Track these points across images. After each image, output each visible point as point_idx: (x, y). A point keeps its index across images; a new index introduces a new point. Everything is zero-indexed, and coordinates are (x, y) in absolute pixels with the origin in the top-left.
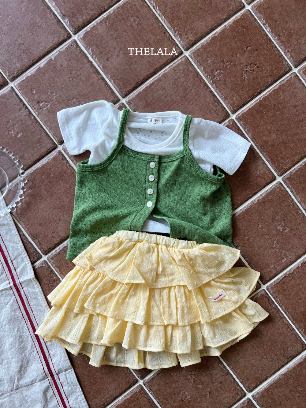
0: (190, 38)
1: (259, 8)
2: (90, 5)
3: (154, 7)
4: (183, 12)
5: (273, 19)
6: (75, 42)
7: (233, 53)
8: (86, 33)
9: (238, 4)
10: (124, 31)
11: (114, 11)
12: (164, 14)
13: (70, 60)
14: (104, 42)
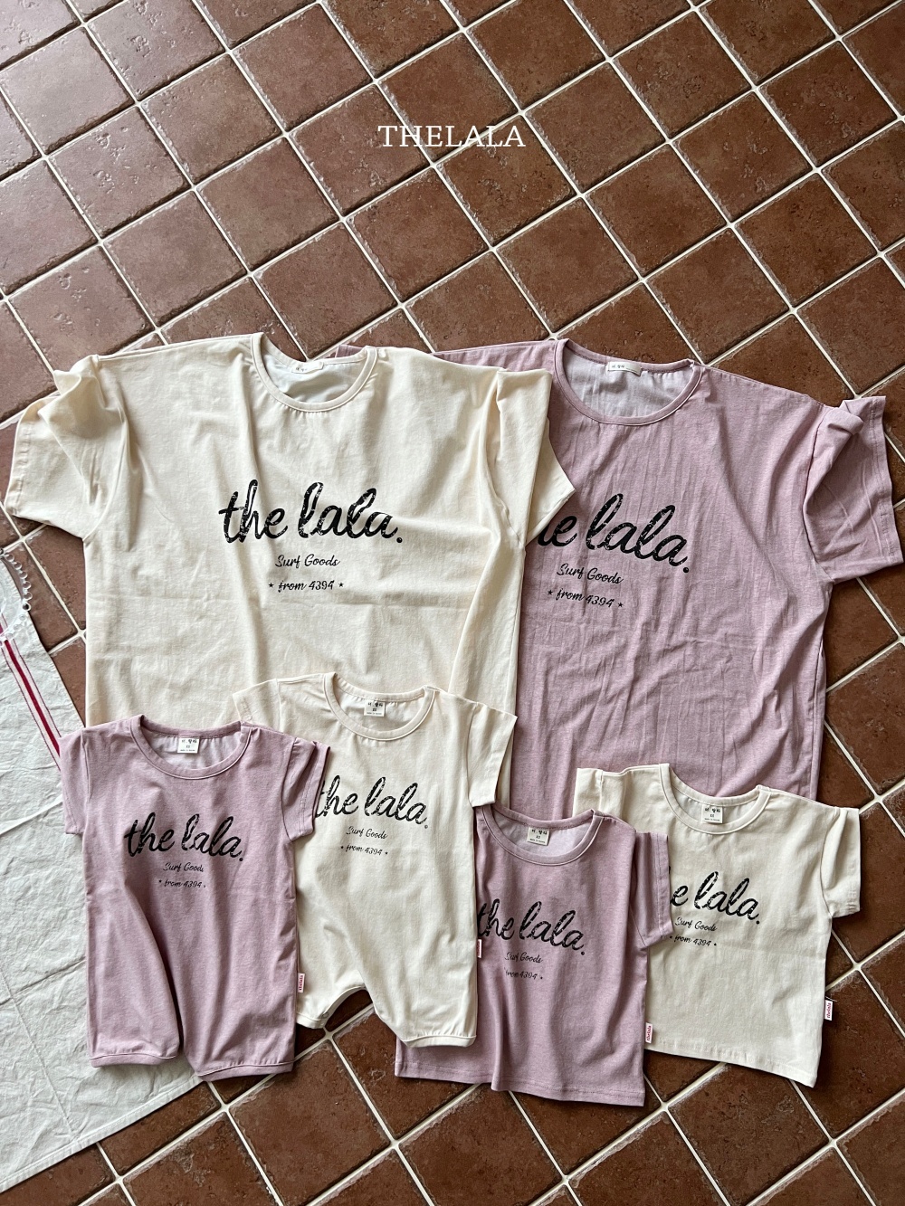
0: (560, 316)
1: (657, 283)
2: (426, 266)
3: (513, 273)
4: (554, 282)
5: (676, 298)
6: (402, 311)
7: (619, 339)
8: (419, 302)
9: (629, 276)
10: (470, 302)
11: (459, 275)
12: (526, 282)
13: (394, 335)
14: (442, 314)
